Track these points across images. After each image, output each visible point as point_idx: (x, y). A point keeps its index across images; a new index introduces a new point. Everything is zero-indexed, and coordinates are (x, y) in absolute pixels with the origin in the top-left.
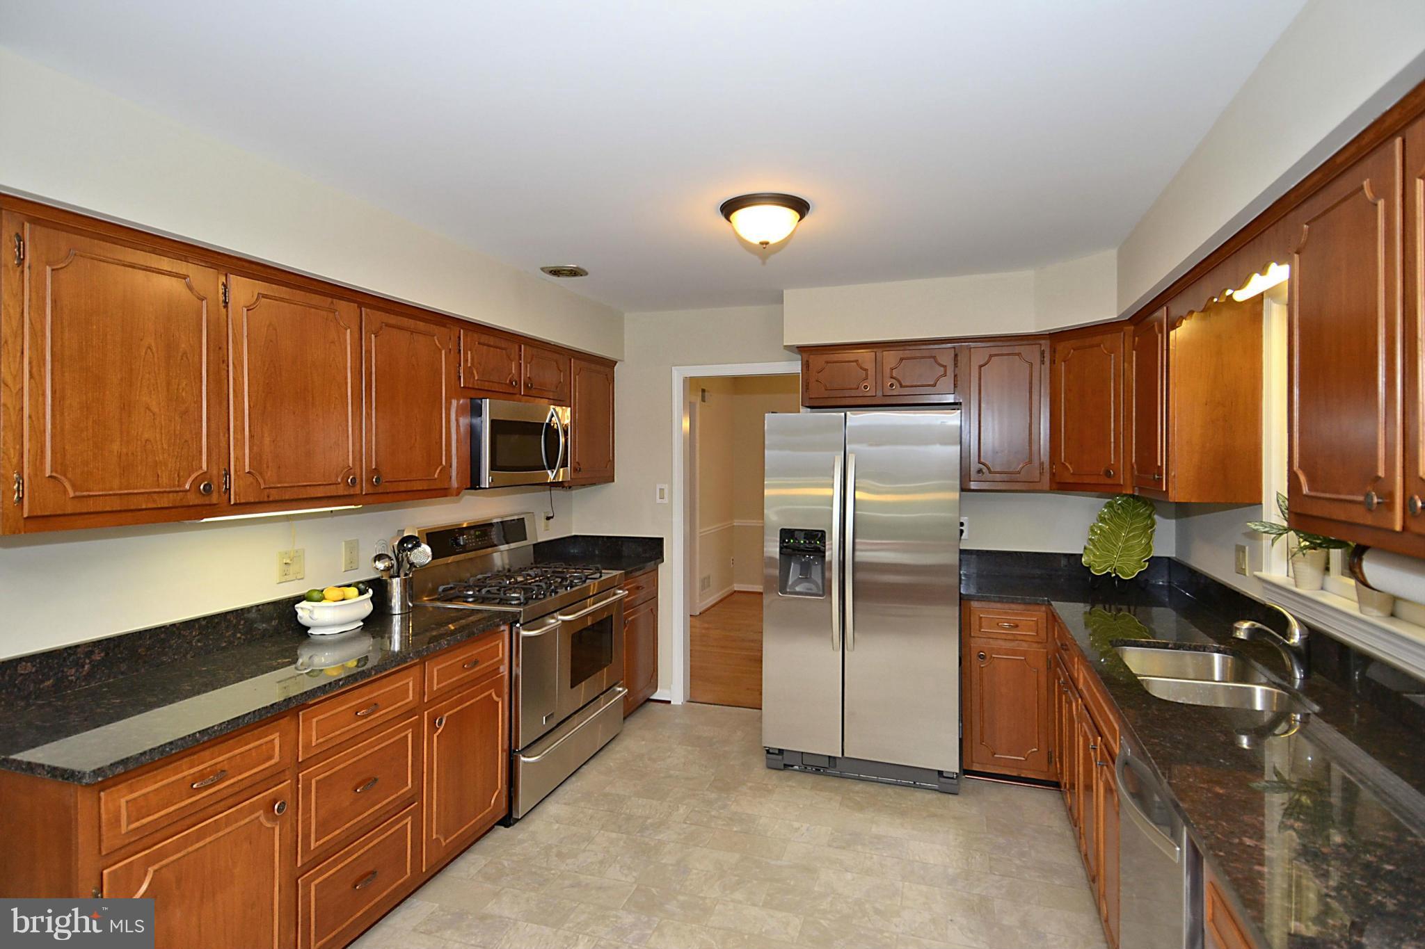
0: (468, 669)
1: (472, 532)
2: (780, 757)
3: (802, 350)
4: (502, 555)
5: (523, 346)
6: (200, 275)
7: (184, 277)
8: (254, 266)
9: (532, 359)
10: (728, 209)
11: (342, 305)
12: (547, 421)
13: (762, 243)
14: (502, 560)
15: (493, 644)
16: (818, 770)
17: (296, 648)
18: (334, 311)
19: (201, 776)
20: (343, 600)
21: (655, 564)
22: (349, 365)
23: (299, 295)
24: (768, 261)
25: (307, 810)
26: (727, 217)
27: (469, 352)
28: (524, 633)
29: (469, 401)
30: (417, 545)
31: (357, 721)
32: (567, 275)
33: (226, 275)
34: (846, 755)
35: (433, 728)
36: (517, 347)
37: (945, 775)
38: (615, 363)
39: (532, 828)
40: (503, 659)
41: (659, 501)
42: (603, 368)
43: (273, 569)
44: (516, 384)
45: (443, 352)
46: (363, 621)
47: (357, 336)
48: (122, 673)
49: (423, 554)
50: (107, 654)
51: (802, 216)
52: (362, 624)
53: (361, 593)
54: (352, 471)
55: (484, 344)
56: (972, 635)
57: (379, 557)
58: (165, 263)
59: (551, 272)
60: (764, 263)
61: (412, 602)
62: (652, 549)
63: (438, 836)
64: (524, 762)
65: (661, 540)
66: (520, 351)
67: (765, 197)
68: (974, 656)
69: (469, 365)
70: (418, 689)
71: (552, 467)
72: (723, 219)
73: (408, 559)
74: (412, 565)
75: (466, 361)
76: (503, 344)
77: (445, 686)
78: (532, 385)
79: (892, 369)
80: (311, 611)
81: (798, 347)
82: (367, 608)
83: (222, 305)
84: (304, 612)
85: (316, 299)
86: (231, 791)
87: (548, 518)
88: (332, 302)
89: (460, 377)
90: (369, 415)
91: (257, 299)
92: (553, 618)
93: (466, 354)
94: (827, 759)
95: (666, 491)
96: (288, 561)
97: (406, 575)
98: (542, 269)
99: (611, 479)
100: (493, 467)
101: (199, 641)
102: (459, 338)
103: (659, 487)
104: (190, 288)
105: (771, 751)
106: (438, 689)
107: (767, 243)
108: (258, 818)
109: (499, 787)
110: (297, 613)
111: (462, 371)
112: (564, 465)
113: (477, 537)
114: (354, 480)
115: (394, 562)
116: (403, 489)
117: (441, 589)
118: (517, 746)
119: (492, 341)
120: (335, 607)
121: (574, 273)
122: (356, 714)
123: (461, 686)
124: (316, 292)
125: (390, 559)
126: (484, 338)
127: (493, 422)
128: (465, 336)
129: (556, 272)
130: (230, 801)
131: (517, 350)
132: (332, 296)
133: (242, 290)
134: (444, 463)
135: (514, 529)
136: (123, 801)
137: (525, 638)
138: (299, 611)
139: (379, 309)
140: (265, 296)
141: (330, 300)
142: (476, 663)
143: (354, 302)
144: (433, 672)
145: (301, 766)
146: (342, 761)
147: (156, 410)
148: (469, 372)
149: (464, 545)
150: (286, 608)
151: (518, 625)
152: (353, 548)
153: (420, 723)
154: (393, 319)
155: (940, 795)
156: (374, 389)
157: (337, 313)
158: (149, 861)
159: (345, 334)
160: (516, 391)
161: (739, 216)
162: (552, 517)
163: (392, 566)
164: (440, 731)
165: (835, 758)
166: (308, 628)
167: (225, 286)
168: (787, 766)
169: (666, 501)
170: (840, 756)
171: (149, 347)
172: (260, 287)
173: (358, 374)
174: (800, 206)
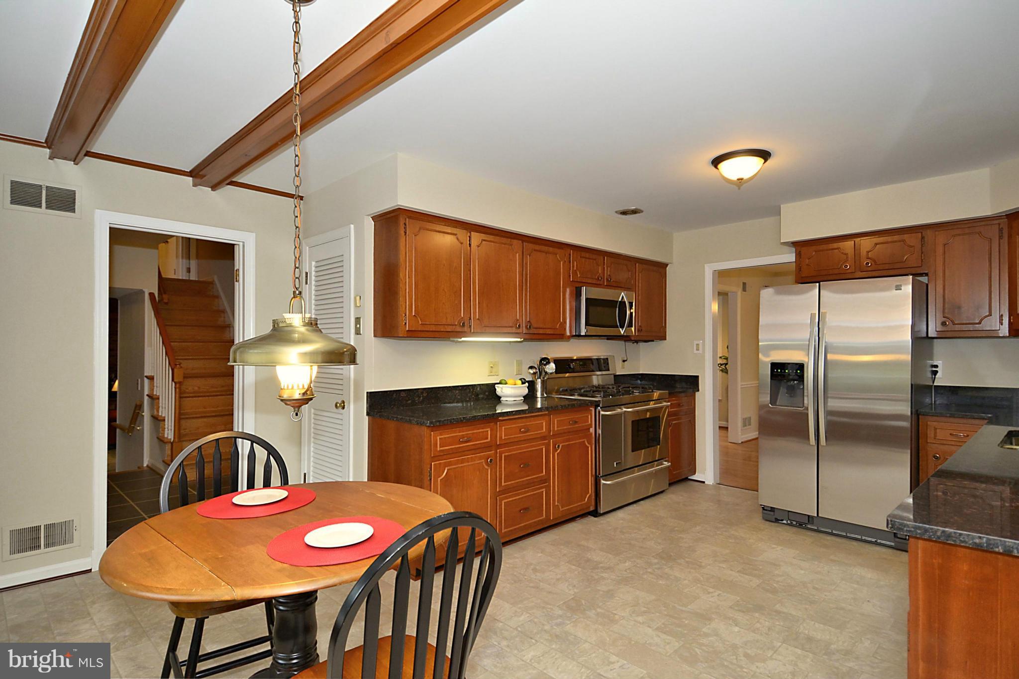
0: (571, 425)
1: (578, 362)
2: (772, 513)
3: (795, 244)
4: (598, 378)
5: (606, 258)
6: (462, 234)
7: (456, 235)
8: (480, 227)
9: (611, 264)
10: (716, 162)
11: (515, 242)
12: (620, 300)
13: (738, 179)
14: (598, 380)
15: (586, 415)
16: (800, 525)
17: (496, 406)
18: (511, 245)
19: (463, 437)
20: (515, 385)
21: (693, 391)
22: (518, 271)
23: (497, 239)
24: (742, 187)
25: (500, 467)
26: (716, 167)
27: (575, 262)
28: (602, 413)
29: (575, 288)
30: (548, 363)
31: (520, 434)
32: (631, 214)
33: (470, 233)
34: (820, 515)
35: (555, 450)
36: (602, 258)
37: (899, 536)
38: (667, 265)
39: (608, 520)
40: (591, 425)
41: (695, 352)
42: (659, 269)
43: (486, 370)
44: (601, 278)
45: (562, 263)
46: (524, 397)
47: (521, 256)
48: (433, 403)
49: (551, 367)
50: (428, 394)
51: (766, 161)
52: (523, 399)
53: (523, 383)
54: (518, 322)
55: (583, 257)
56: (929, 441)
57: (531, 367)
58: (449, 230)
59: (621, 213)
60: (739, 189)
61: (546, 394)
62: (692, 382)
63: (558, 504)
64: (604, 484)
65: (697, 377)
66: (604, 260)
67: (741, 152)
68: (930, 457)
69: (575, 269)
70: (548, 427)
71: (622, 327)
72: (713, 168)
73: (544, 370)
74: (546, 373)
75: (573, 267)
76: (594, 257)
77: (561, 430)
78: (611, 279)
79: (868, 252)
80: (502, 388)
81: (792, 243)
82: (526, 391)
83: (468, 246)
84: (499, 390)
85: (504, 240)
86: (473, 447)
87: (624, 361)
88: (511, 241)
89: (570, 276)
90: (526, 295)
91: (482, 242)
92: (620, 408)
93: (573, 263)
94: (807, 517)
95: (701, 347)
96: (492, 366)
97: (543, 378)
98: (616, 212)
99: (664, 338)
100: (587, 324)
101: (458, 396)
102: (570, 255)
103: (695, 342)
104: (458, 239)
105: (765, 508)
106: (557, 430)
107: (742, 179)
108: (482, 462)
109: (590, 492)
110: (496, 390)
111: (571, 272)
112: (630, 325)
113: (581, 365)
114: (519, 326)
115: (538, 370)
116: (542, 333)
117: (561, 389)
118: (599, 474)
119: (587, 255)
120: (512, 387)
121: (634, 212)
122: (520, 430)
123: (569, 432)
124: (504, 237)
125: (536, 369)
126: (583, 254)
127: (587, 299)
128: (573, 254)
129: (624, 213)
130: (473, 452)
131: (602, 260)
132: (511, 238)
133: (476, 238)
134: (561, 321)
135: (602, 364)
136: (438, 438)
137: (603, 415)
138: (496, 388)
139: (531, 243)
140: (485, 240)
141: (510, 240)
142: (576, 422)
143: (520, 240)
144: (555, 421)
145: (499, 446)
146: (515, 450)
147: (446, 291)
148: (575, 273)
149: (573, 368)
150: (491, 388)
151: (599, 408)
152: (520, 363)
153: (549, 444)
154: (537, 247)
155: (895, 551)
156: (528, 282)
157: (513, 246)
158: (446, 465)
159: (516, 255)
160: (601, 283)
161: (723, 166)
162: (626, 361)
163: (537, 372)
164: (558, 451)
165: (813, 517)
166: (500, 397)
167: (470, 237)
168: (777, 521)
169: (700, 351)
170: (816, 515)
171: (444, 265)
172: (483, 236)
173: (521, 275)
174: (764, 155)
